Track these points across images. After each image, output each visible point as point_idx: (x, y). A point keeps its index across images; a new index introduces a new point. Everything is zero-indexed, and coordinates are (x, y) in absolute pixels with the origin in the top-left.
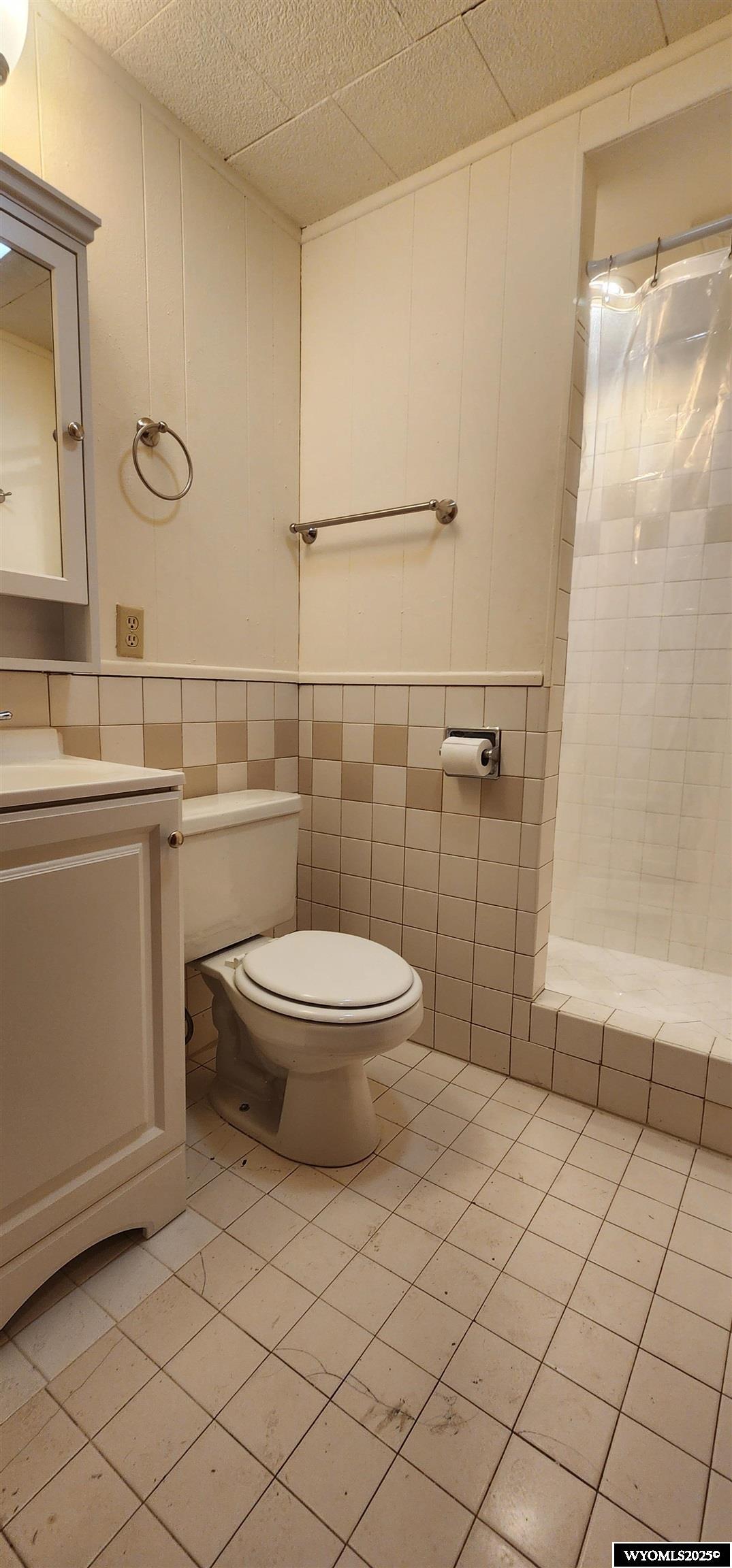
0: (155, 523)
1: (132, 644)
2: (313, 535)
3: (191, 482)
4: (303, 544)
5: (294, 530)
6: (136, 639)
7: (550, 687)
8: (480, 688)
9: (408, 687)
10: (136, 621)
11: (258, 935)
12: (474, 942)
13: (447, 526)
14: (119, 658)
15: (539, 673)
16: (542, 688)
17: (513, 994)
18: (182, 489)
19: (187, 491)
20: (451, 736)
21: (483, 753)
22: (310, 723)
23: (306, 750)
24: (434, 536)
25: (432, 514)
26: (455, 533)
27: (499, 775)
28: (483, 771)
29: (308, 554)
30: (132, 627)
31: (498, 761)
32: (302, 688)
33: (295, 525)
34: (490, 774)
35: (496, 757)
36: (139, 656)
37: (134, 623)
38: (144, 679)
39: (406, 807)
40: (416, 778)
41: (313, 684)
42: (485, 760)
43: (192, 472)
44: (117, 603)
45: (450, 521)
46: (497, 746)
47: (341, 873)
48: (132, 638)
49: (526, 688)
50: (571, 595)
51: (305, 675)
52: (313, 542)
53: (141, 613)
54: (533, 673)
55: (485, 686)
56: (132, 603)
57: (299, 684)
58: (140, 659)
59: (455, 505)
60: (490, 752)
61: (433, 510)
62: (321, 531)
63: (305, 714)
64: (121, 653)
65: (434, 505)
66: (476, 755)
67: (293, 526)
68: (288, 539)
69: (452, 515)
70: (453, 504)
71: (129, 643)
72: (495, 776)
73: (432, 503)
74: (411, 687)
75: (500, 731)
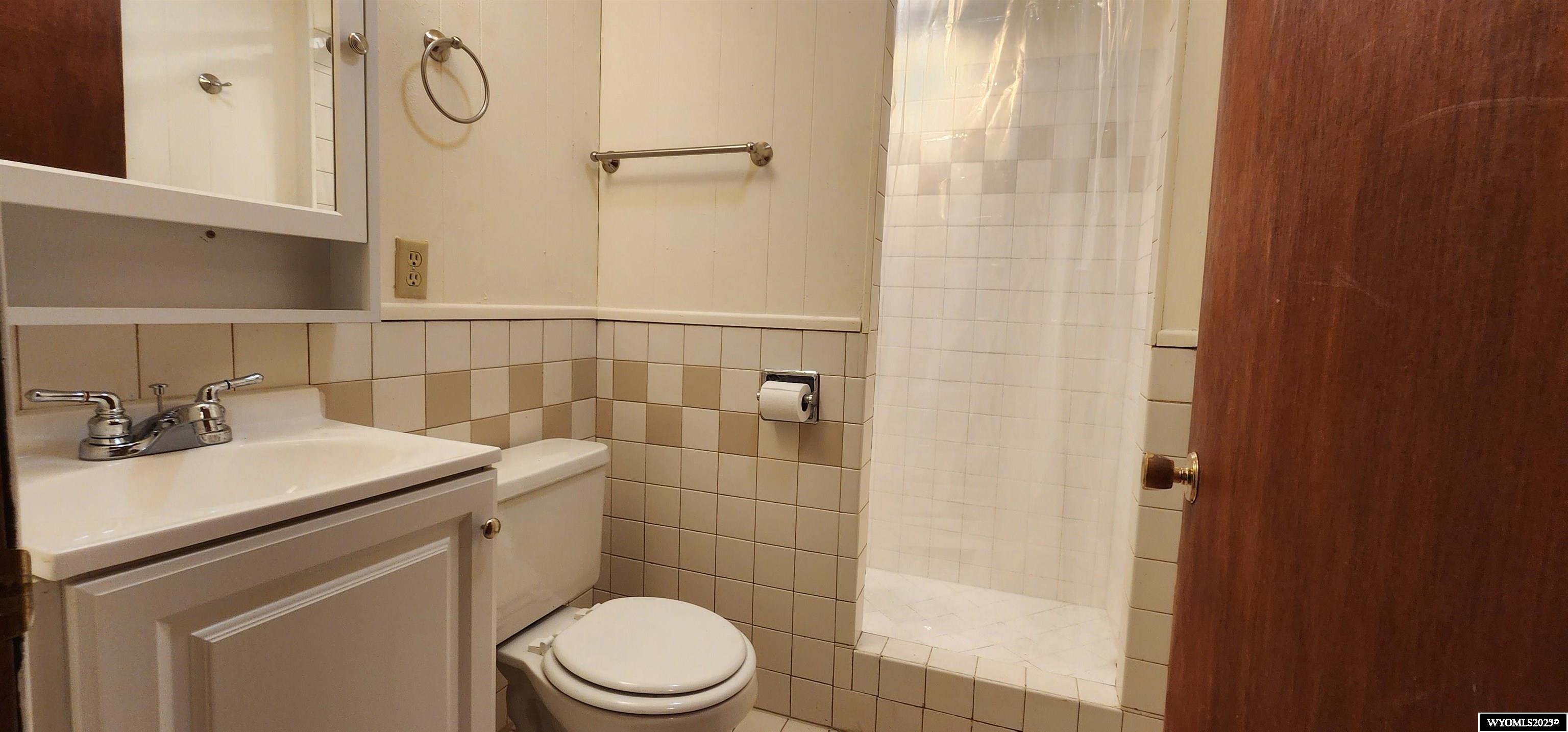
0: (442, 146)
1: (414, 283)
2: (615, 164)
3: (487, 104)
4: (603, 172)
5: (595, 158)
6: (419, 277)
7: (868, 334)
8: (798, 332)
9: (720, 328)
10: (419, 257)
11: (562, 606)
12: (793, 591)
13: (761, 169)
14: (398, 299)
15: (858, 319)
16: (861, 334)
17: (835, 642)
18: (475, 113)
19: (484, 113)
20: (768, 380)
21: (803, 398)
22: (610, 362)
23: (605, 389)
24: (749, 177)
25: (747, 155)
26: (771, 176)
27: (818, 420)
28: (803, 416)
29: (609, 183)
30: (414, 263)
31: (817, 404)
32: (600, 324)
33: (597, 153)
34: (809, 418)
35: (815, 402)
36: (421, 296)
37: (416, 259)
38: (427, 323)
39: (719, 452)
40: (728, 421)
41: (614, 321)
42: (804, 406)
43: (489, 97)
44: (397, 237)
45: (766, 164)
46: (816, 391)
47: (645, 522)
48: (413, 277)
49: (845, 333)
50: (883, 242)
51: (604, 310)
52: (614, 171)
53: (425, 247)
54: (852, 320)
55: (802, 330)
56: (414, 236)
57: (597, 320)
58: (422, 301)
59: (770, 148)
60: (810, 398)
61: (749, 152)
62: (622, 162)
63: (604, 351)
64: (400, 292)
65: (751, 148)
66: (797, 403)
67: (594, 154)
68: (588, 166)
69: (767, 159)
70: (769, 146)
71: (410, 282)
72: (813, 421)
73: (749, 145)
74: (724, 328)
75: (819, 375)
